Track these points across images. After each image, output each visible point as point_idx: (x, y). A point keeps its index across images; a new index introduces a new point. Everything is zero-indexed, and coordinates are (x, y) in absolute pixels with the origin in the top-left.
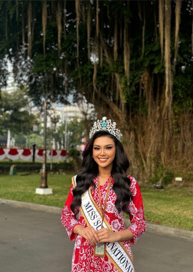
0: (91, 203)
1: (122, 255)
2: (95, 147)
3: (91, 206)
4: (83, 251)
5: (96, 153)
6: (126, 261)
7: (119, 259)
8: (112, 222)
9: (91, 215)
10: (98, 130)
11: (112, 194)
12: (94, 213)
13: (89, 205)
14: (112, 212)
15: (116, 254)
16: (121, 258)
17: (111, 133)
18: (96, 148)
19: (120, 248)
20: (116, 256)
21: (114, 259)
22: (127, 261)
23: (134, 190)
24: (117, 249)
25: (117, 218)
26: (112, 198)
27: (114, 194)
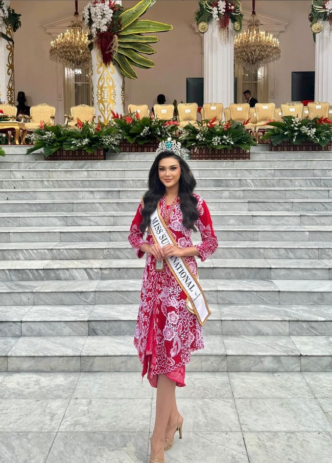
0: (158, 219)
1: (183, 270)
2: (160, 167)
3: (157, 221)
4: (153, 267)
5: (161, 174)
6: (186, 276)
7: (180, 273)
8: (179, 240)
9: (157, 229)
10: (164, 151)
11: (179, 213)
12: (160, 227)
13: (156, 220)
14: (179, 230)
15: (177, 267)
16: (182, 272)
17: (176, 154)
18: (161, 169)
19: (182, 263)
20: (177, 269)
21: (176, 273)
22: (188, 277)
23: (201, 209)
24: (179, 263)
25: (184, 236)
26: (179, 217)
27: (181, 213)
